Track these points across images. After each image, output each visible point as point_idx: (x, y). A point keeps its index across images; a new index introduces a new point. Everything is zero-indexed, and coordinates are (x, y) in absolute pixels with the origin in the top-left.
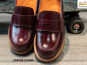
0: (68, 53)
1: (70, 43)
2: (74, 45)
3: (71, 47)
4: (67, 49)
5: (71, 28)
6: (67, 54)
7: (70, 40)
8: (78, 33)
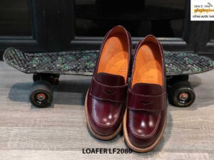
0: (171, 139)
1: (174, 122)
2: (179, 126)
3: (174, 129)
4: (170, 133)
5: (176, 99)
6: (168, 140)
7: (173, 117)
8: (185, 106)
